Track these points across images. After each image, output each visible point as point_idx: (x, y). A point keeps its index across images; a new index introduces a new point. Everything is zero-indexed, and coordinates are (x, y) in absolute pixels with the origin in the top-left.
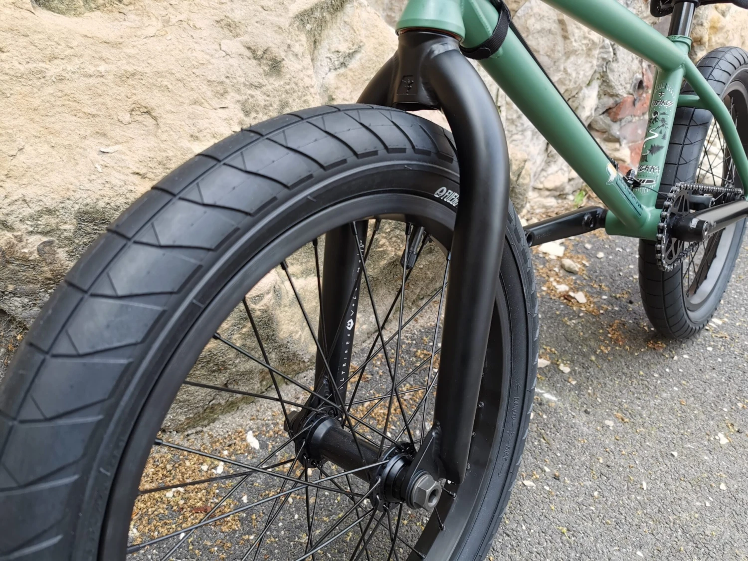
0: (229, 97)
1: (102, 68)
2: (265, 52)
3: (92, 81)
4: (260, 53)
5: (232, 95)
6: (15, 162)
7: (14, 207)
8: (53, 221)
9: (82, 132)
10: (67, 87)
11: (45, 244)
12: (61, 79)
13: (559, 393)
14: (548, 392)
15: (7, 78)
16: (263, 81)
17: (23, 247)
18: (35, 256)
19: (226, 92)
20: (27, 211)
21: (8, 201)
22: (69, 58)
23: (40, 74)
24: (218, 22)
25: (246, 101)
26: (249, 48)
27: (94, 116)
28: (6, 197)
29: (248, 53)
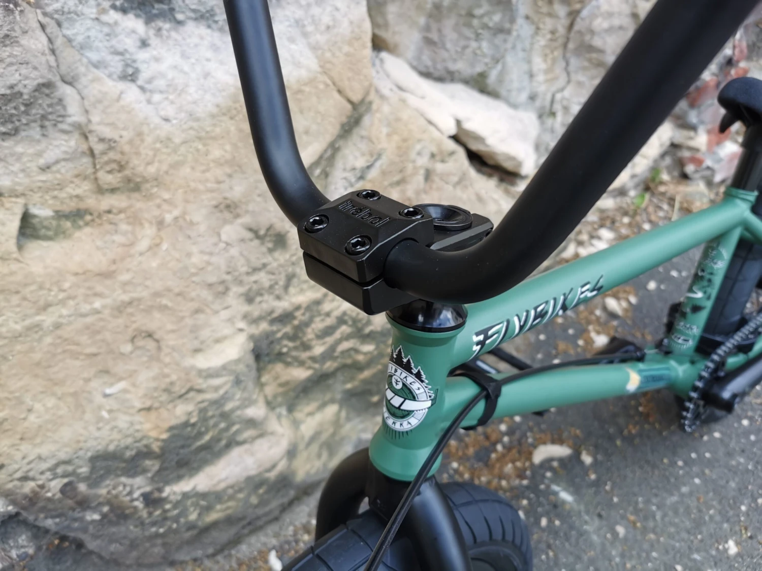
0: (231, 294)
1: (97, 304)
2: (268, 229)
3: (89, 320)
4: (262, 232)
5: (236, 290)
6: (26, 424)
7: (32, 466)
8: (70, 468)
9: (86, 375)
10: (65, 332)
11: (66, 485)
12: (57, 326)
13: (576, 490)
14: (565, 489)
15: (6, 341)
16: (268, 259)
17: (47, 492)
18: (59, 495)
19: (227, 289)
20: (44, 466)
21: (26, 461)
22: (62, 302)
23: (38, 326)
24: (216, 207)
25: (250, 290)
26: (251, 230)
27: (95, 355)
28: (24, 458)
29: (250, 235)
